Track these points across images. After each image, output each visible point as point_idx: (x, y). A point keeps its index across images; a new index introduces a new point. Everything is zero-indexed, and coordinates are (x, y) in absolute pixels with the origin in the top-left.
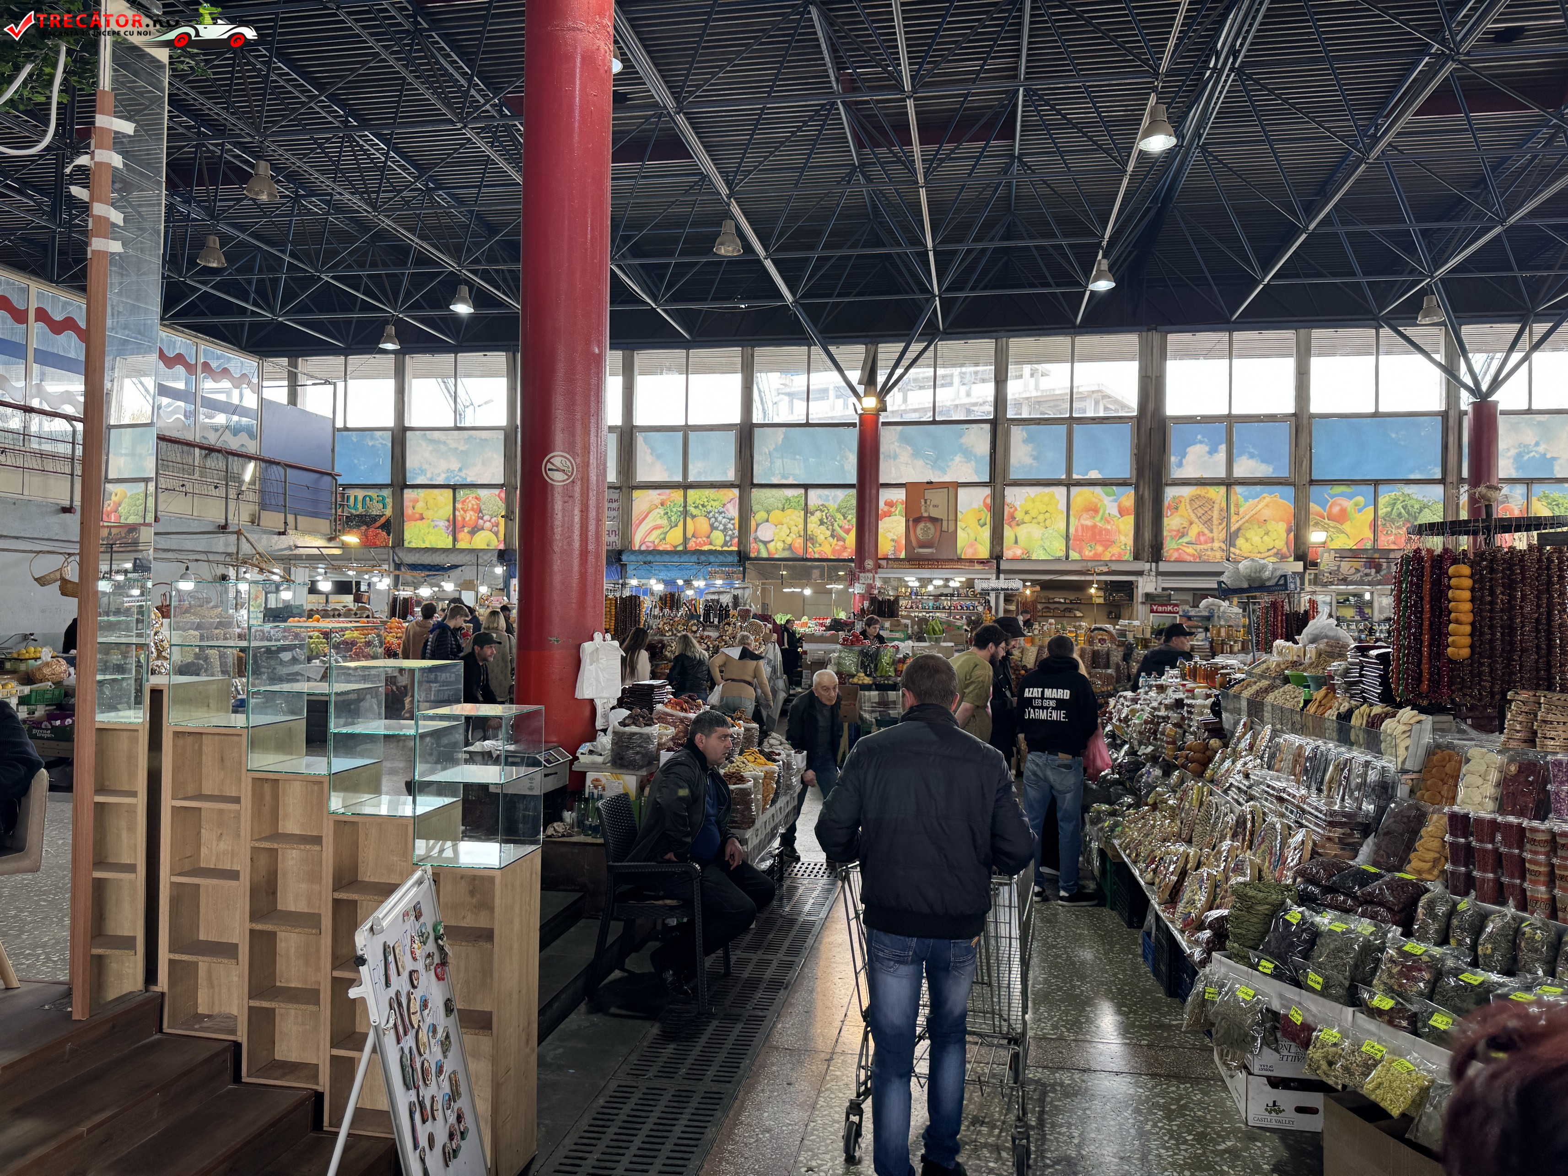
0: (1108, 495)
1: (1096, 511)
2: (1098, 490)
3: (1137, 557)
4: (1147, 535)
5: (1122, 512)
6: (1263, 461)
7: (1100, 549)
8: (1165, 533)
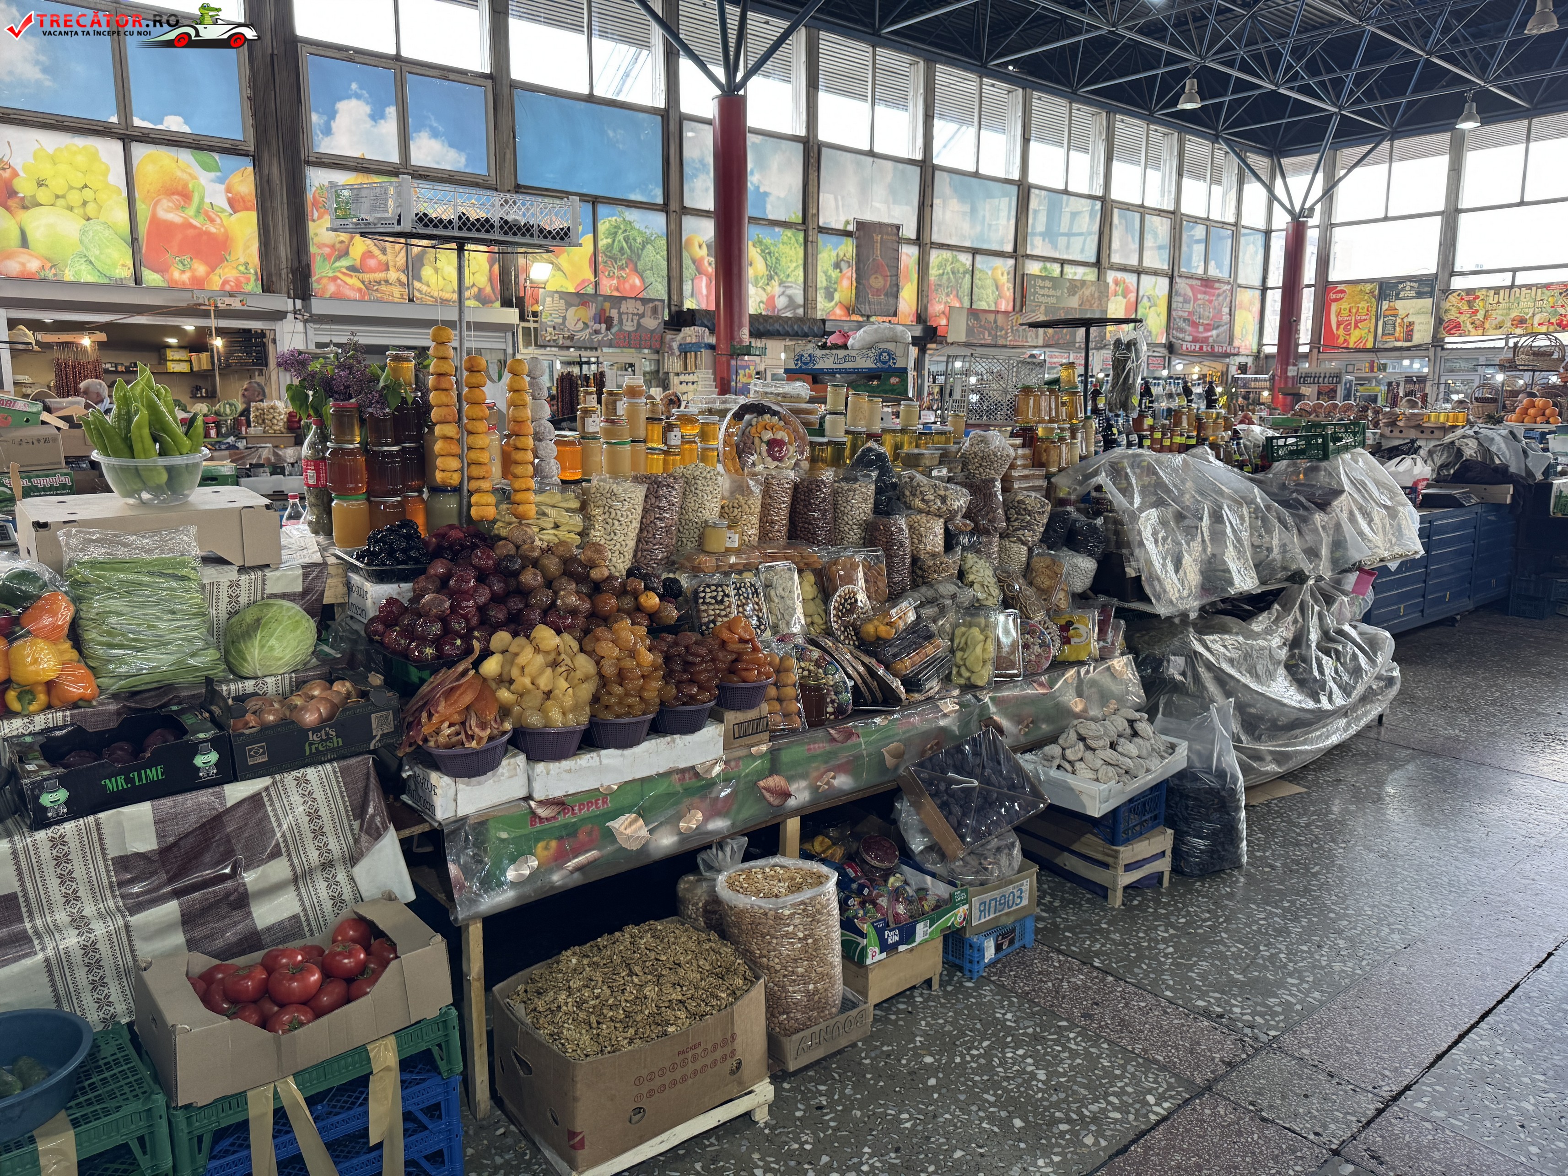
0: (206, 168)
1: (186, 196)
2: (186, 157)
3: (267, 288)
4: (284, 251)
5: (235, 204)
6: (451, 145)
7: (201, 269)
8: (313, 249)
